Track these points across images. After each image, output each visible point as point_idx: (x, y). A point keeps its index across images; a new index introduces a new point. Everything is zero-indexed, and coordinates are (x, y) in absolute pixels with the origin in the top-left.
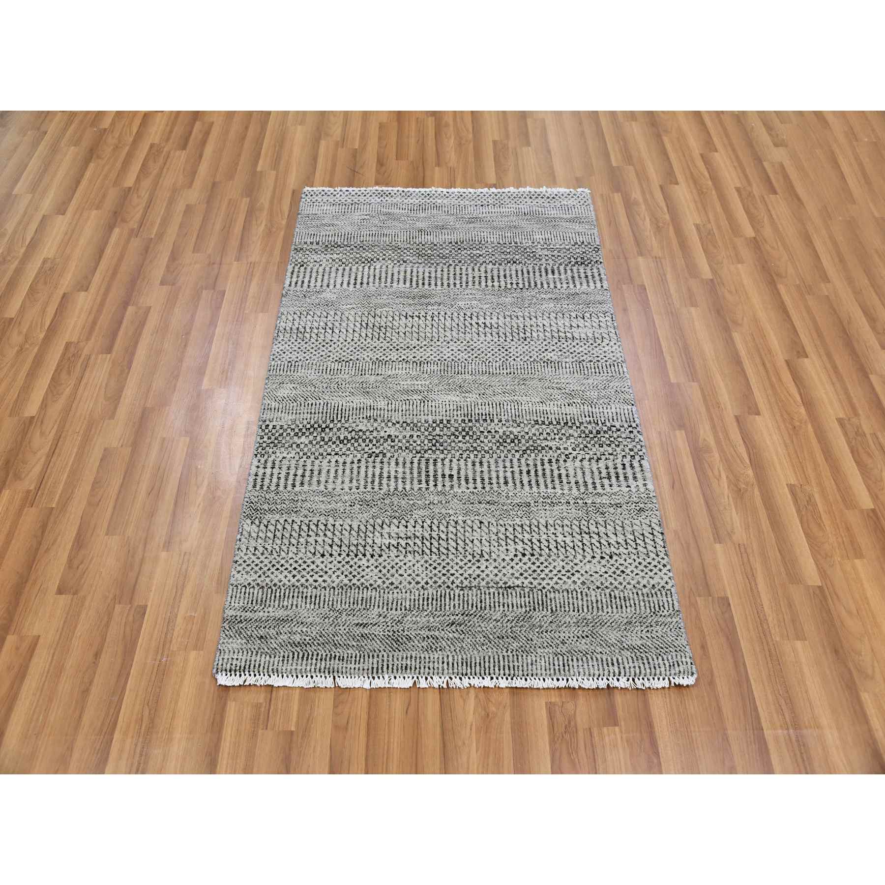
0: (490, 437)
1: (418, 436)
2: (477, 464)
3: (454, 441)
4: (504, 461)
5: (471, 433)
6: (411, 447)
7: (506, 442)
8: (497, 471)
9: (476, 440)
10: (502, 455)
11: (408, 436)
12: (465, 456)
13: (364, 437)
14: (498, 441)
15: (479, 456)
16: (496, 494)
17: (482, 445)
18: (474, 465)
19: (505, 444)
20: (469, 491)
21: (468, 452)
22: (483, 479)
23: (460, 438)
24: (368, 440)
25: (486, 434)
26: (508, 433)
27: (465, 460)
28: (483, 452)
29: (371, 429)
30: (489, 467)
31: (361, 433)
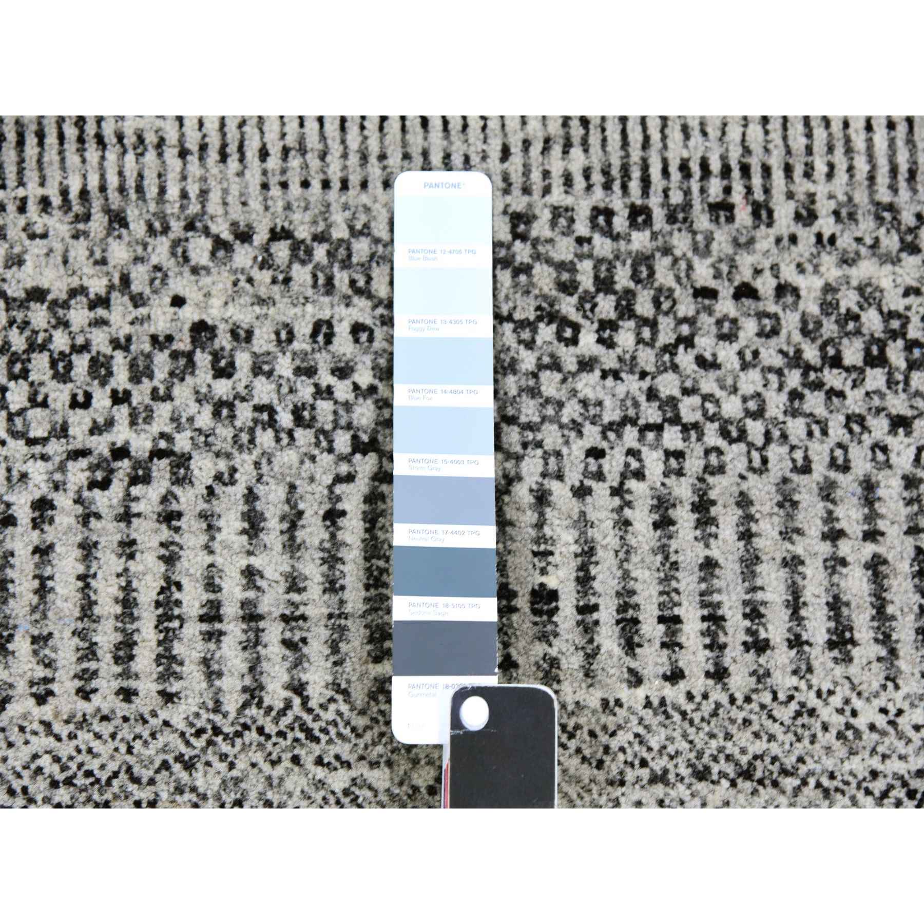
0: (749, 327)
1: (357, 329)
2: (684, 517)
3: (556, 365)
4: (827, 492)
5: (644, 306)
6: (325, 407)
7: (836, 362)
8: (793, 563)
9: (671, 349)
10: (820, 452)
11: (303, 329)
12: (613, 464)
13: (60, 342)
14: (796, 360)
15: (694, 464)
16: (785, 713)
17: (708, 384)
18: (664, 523)
19: (833, 378)
20: (641, 693)
21: (630, 435)
22: (714, 619)
23: (588, 341)
24: (81, 363)
25: (726, 306)
26: (848, 300)
27: (617, 491)
28: (712, 437)
29: (97, 286)
30: (746, 536)
31: (39, 316)
